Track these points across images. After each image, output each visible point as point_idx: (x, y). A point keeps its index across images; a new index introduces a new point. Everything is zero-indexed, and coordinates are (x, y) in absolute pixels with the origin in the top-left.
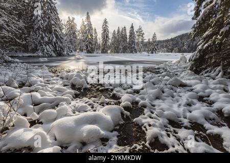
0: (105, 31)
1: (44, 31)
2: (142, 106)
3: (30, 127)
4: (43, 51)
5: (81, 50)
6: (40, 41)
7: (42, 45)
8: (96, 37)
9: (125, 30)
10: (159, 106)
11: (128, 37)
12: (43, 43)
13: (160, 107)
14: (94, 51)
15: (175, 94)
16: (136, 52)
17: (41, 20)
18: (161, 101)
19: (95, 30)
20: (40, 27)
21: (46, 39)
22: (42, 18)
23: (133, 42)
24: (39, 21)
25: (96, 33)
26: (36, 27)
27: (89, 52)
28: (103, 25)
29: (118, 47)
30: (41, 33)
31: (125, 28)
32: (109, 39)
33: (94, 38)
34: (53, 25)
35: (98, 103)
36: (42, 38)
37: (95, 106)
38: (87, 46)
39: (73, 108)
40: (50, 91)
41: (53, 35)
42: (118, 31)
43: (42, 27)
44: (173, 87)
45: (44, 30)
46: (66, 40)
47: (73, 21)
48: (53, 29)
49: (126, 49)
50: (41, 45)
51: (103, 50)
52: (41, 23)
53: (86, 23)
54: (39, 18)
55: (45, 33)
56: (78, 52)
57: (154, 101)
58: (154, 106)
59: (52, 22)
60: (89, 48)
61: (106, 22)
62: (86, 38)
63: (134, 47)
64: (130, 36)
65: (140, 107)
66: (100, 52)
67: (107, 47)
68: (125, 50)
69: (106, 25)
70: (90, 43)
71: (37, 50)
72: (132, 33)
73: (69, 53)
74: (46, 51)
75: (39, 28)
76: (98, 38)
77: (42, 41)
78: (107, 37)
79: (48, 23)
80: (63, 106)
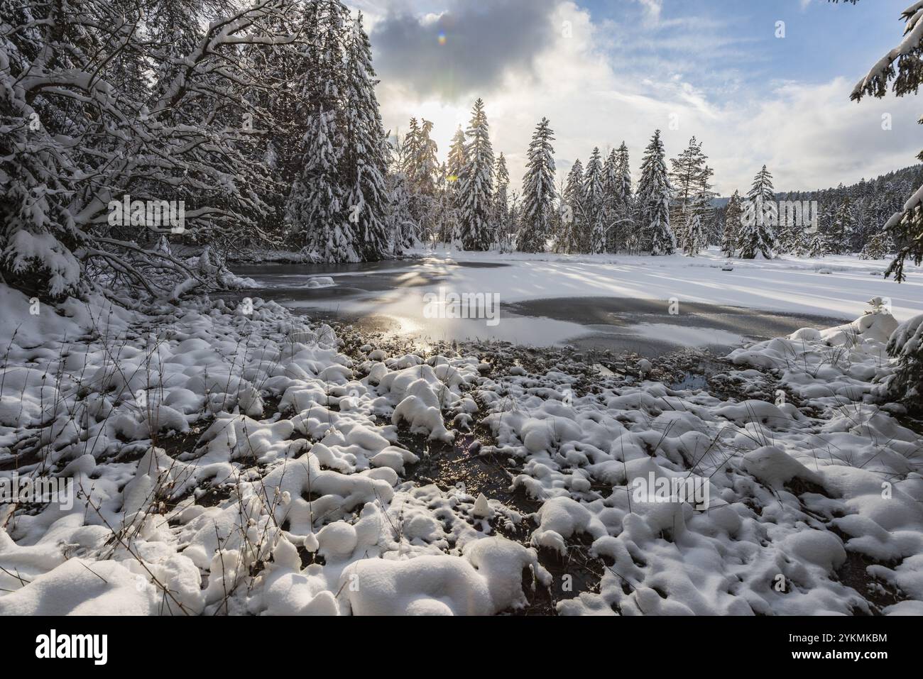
0: (540, 164)
1: (333, 179)
2: (600, 556)
3: (302, 569)
4: (324, 245)
5: (446, 238)
6: (317, 211)
7: (323, 226)
8: (503, 189)
9: (624, 158)
10: (659, 568)
11: (634, 188)
12: (326, 218)
13: (660, 575)
14: (492, 240)
15: (748, 522)
16: (669, 251)
17: (325, 143)
18: (670, 549)
19: (502, 160)
20: (320, 165)
21: (336, 205)
22: (331, 137)
23: (657, 207)
24: (320, 147)
25: (503, 172)
26: (310, 166)
27: (472, 245)
28: (533, 145)
29: (587, 230)
30: (322, 184)
31: (623, 148)
32: (552, 196)
33: (494, 191)
34: (362, 156)
35: (465, 513)
36: (325, 202)
37: (455, 526)
38: (466, 224)
39: (396, 522)
40: (343, 444)
41: (359, 192)
42: (594, 166)
43: (326, 165)
44: (757, 486)
45: (332, 174)
46: (396, 203)
47: (425, 134)
48: (360, 170)
49: (624, 237)
50: (320, 225)
51: (525, 238)
52: (326, 153)
53: (470, 140)
54: (322, 138)
55: (333, 185)
56: (434, 247)
57: (649, 544)
58: (642, 563)
59: (360, 148)
60: (473, 232)
61: (544, 131)
62: (466, 195)
63: (659, 231)
64: (646, 182)
65: (595, 555)
66: (514, 245)
67: (542, 228)
68: (616, 242)
69: (544, 145)
70: (479, 211)
71: (307, 242)
72: (653, 170)
73: (403, 248)
74: (330, 243)
75: (318, 170)
76: (509, 192)
77: (323, 213)
78: (545, 188)
79: (346, 151)
80: (372, 517)
